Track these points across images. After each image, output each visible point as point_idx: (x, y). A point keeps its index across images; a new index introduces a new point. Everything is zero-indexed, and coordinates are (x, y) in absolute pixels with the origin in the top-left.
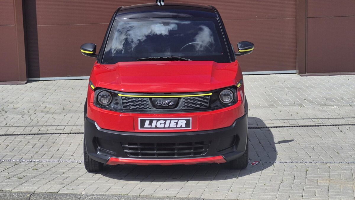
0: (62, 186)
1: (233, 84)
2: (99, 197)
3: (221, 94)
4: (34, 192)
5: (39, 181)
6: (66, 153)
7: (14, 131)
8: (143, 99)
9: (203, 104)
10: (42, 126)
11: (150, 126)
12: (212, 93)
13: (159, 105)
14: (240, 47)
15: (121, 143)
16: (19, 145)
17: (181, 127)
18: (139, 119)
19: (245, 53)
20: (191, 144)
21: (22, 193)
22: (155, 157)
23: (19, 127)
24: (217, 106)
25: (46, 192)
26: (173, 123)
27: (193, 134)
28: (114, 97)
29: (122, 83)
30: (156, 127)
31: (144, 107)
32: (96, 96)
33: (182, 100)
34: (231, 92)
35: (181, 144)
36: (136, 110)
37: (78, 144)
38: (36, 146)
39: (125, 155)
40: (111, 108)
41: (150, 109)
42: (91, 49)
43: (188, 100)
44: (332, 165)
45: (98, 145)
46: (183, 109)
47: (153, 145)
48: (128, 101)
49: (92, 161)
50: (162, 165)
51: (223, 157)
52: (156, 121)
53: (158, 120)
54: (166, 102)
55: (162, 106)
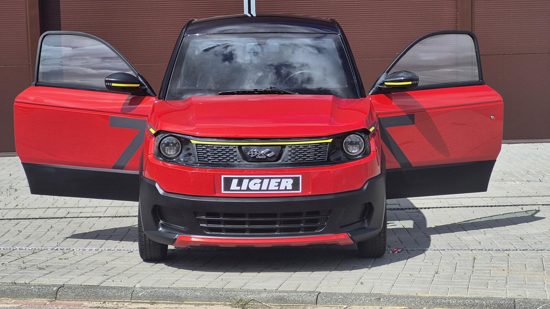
0: (106, 277)
1: (363, 127)
2: (163, 290)
3: (344, 141)
4: (64, 285)
5: (69, 272)
7: (30, 215)
8: (228, 147)
9: (318, 156)
10: (72, 208)
11: (240, 187)
12: (332, 139)
13: (252, 156)
15: (194, 213)
16: (38, 230)
17: (286, 189)
18: (223, 177)
20: (300, 214)
21: (45, 286)
22: (246, 234)
23: (36, 209)
24: (339, 159)
25: (81, 285)
26: (274, 183)
27: (304, 199)
28: (185, 145)
30: (248, 189)
31: (229, 160)
32: (157, 144)
33: (287, 149)
34: (360, 138)
35: (285, 215)
36: (217, 164)
38: (63, 232)
39: (200, 232)
40: (180, 161)
41: (238, 162)
43: (295, 149)
44: (512, 252)
45: (159, 218)
46: (288, 162)
47: (243, 215)
48: (206, 151)
49: (151, 243)
50: (256, 246)
51: (348, 236)
52: (248, 180)
53: (251, 179)
54: (262, 152)
55: (257, 158)
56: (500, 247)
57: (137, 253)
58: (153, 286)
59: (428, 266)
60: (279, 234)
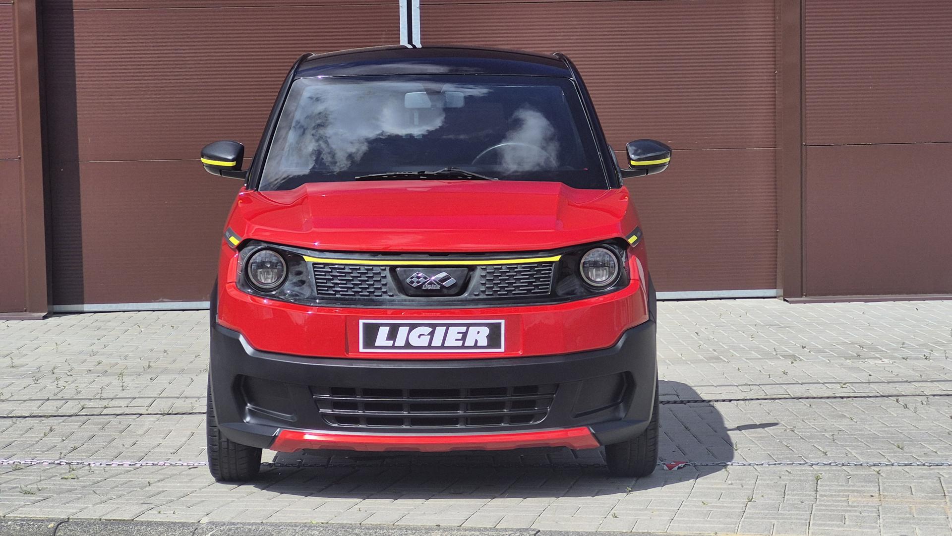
0: (146, 507)
1: (615, 235)
2: (250, 527)
3: (582, 261)
4: (68, 519)
5: (79, 499)
6: (157, 450)
7: (13, 410)
8: (372, 270)
9: (534, 286)
10: (90, 400)
11: (392, 342)
12: (560, 256)
13: (415, 285)
14: (633, 154)
15: (309, 387)
16: (27, 435)
17: (476, 346)
18: (361, 322)
19: (646, 169)
20: (502, 391)
21: (33, 520)
22: (404, 427)
23: (25, 401)
24: (572, 293)
25: (100, 519)
26: (454, 334)
27: (509, 364)
28: (294, 265)
29: (314, 229)
30: (408, 345)
31: (374, 292)
32: (242, 263)
33: (478, 273)
34: (612, 255)
35: (474, 392)
36: (352, 299)
37: (189, 433)
38: (72, 437)
39: (320, 423)
40: (285, 294)
41: (390, 296)
42: (231, 155)
43: (494, 272)
44: (885, 468)
45: (246, 399)
46: (480, 297)
47: (398, 393)
48: (332, 276)
49: (231, 447)
50: (422, 449)
51: (589, 433)
52: (408, 328)
53: (413, 327)
54: (433, 278)
55: (423, 288)
56: (862, 460)
57: (205, 470)
58: (233, 521)
59: (732, 489)
60: (463, 427)
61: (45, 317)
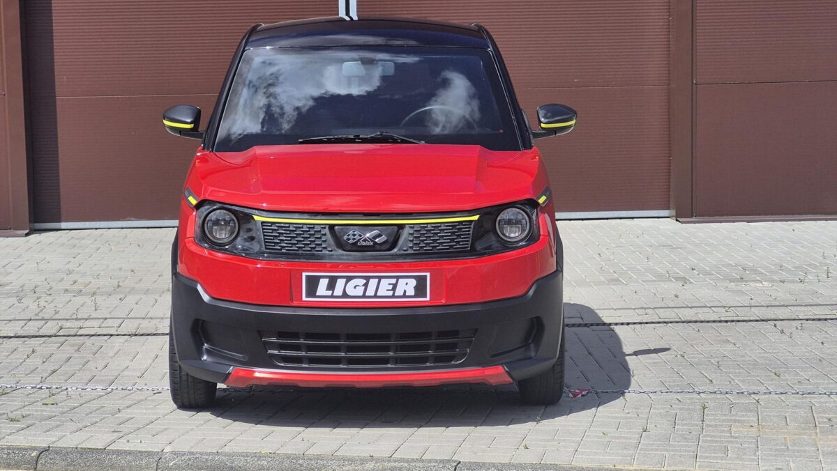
0: (116, 435)
1: (527, 197)
2: (207, 457)
3: (498, 219)
4: (49, 447)
5: (58, 426)
6: (126, 373)
8: (313, 228)
9: (456, 242)
10: (67, 320)
11: (331, 292)
12: (478, 216)
13: (351, 241)
14: (543, 117)
15: (259, 331)
16: (12, 356)
17: (404, 296)
18: (304, 274)
19: (555, 131)
20: (427, 335)
21: (18, 449)
22: (342, 366)
23: (10, 321)
24: (489, 248)
25: (77, 448)
26: (385, 286)
27: (433, 311)
28: (244, 223)
29: (262, 191)
30: (345, 295)
31: (315, 248)
32: (199, 221)
33: (407, 230)
34: (524, 214)
35: (403, 336)
36: (296, 254)
37: (154, 356)
38: (52, 359)
39: (268, 362)
40: (236, 249)
41: (329, 251)
42: (189, 118)
43: (420, 230)
44: (764, 397)
45: (203, 339)
46: (409, 252)
47: (335, 337)
48: (278, 233)
49: (190, 380)
50: (358, 385)
51: (504, 371)
52: (344, 280)
53: (349, 279)
54: (368, 235)
55: (359, 244)
56: (744, 388)
57: (168, 395)
58: (192, 450)
59: (630, 418)
60: (393, 366)
61: (27, 235)
